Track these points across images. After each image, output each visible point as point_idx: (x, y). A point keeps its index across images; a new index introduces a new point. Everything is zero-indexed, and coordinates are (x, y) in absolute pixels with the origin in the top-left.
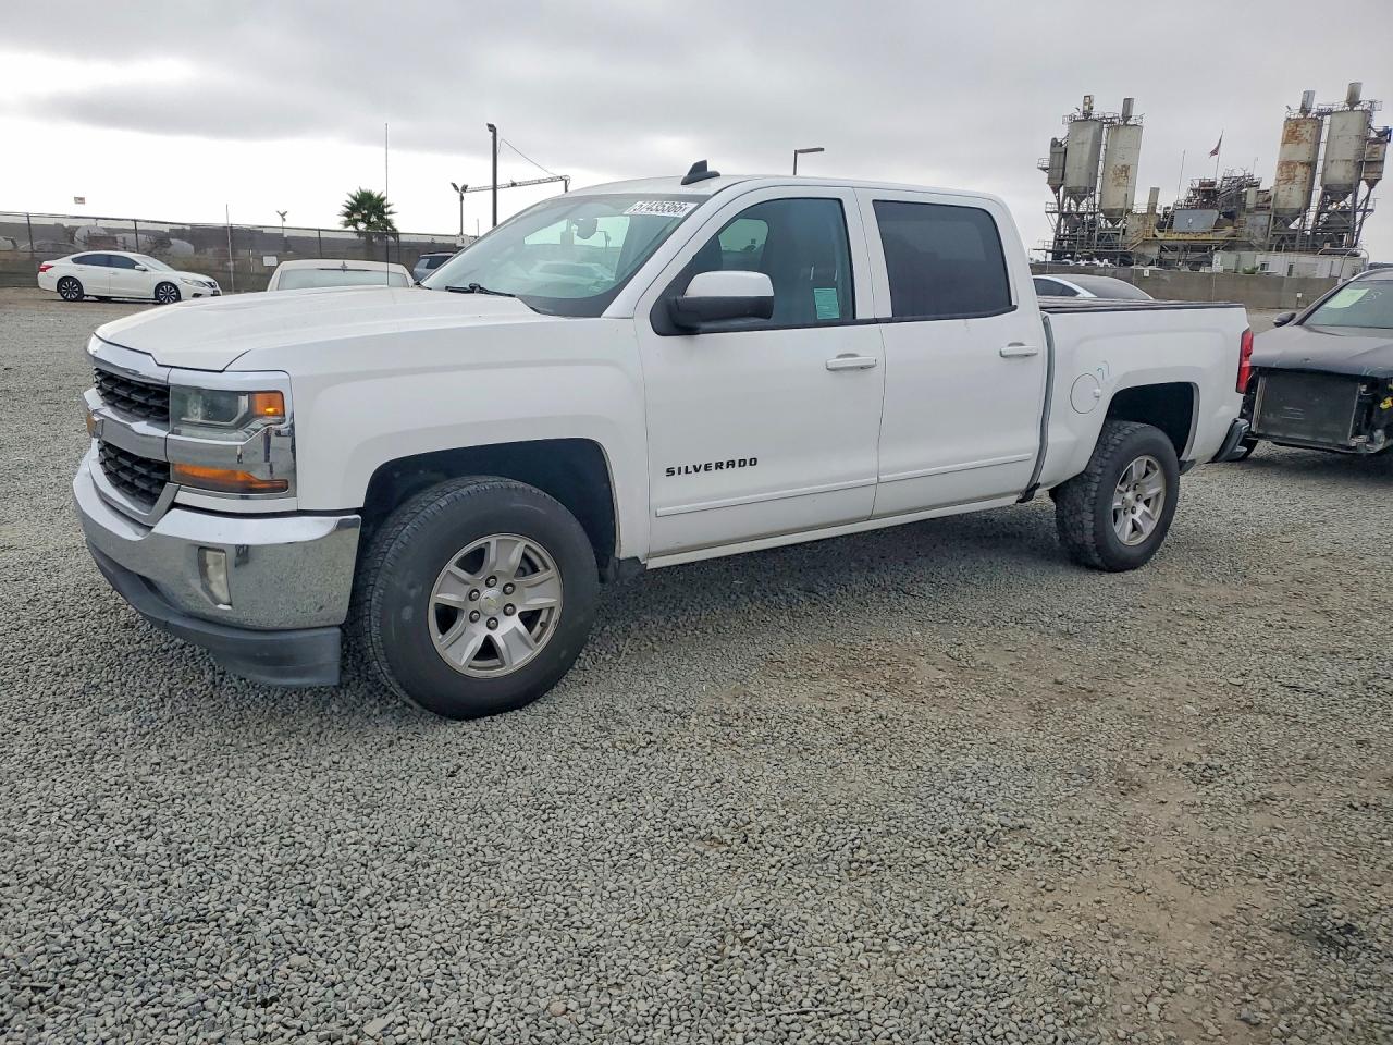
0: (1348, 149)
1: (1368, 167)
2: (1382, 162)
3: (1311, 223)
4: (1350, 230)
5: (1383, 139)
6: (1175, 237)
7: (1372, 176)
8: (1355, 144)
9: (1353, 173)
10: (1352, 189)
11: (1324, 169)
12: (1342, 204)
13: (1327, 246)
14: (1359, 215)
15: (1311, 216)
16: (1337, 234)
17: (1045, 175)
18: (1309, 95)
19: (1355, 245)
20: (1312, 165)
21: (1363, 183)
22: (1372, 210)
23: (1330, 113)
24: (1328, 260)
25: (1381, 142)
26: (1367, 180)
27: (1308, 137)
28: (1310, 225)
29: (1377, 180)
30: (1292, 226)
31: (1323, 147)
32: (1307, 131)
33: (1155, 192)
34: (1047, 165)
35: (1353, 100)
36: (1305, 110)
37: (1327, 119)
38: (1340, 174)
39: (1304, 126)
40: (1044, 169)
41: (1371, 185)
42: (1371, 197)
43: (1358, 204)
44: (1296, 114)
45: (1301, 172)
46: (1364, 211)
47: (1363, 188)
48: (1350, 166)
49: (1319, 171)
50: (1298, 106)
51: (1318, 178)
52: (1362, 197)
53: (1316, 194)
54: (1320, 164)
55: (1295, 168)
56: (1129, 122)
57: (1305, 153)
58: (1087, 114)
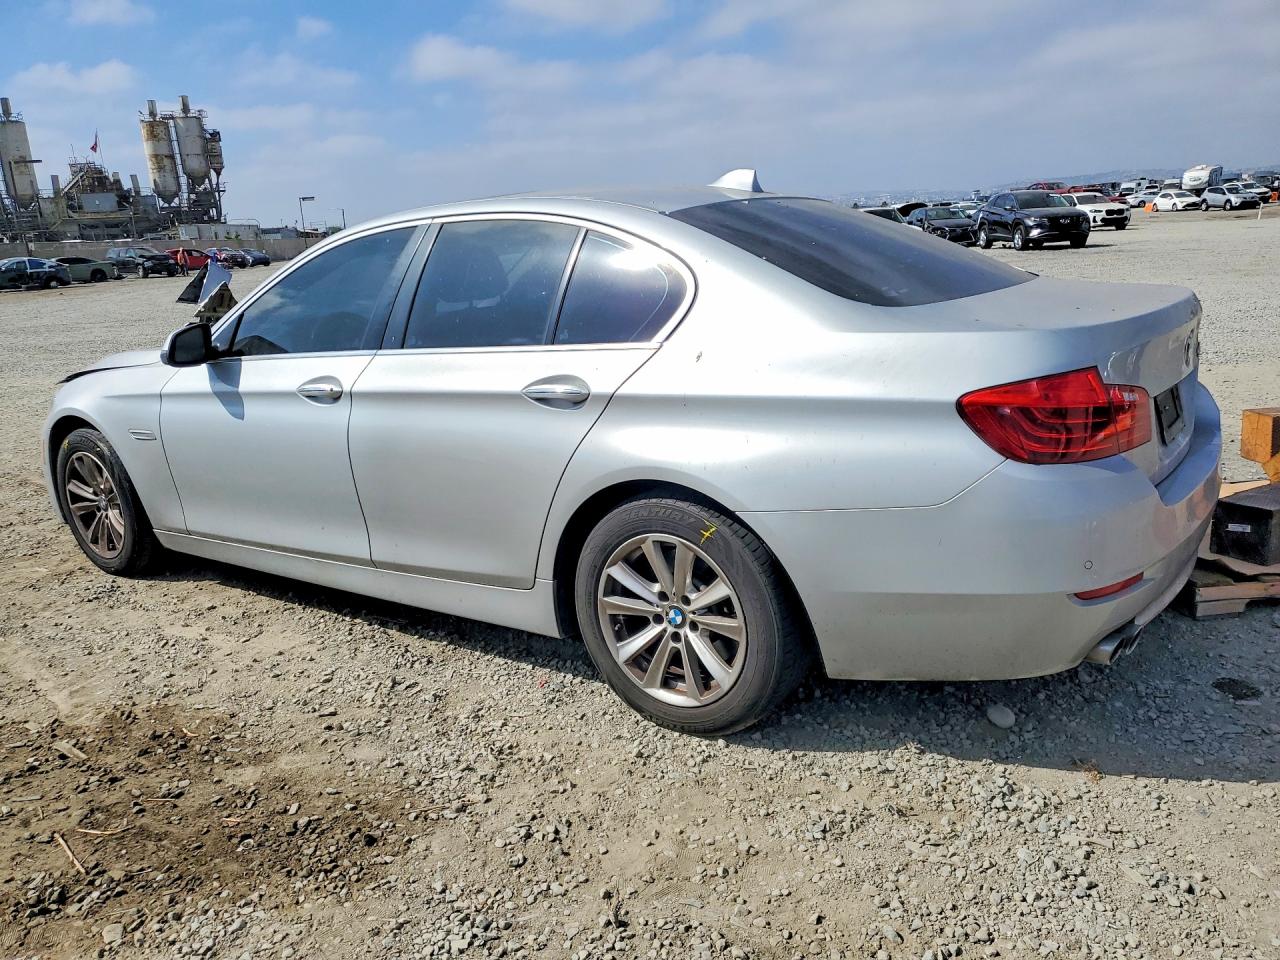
0: (194, 146)
1: (212, 160)
2: (220, 155)
5: (216, 139)
6: (89, 216)
7: (216, 166)
8: (199, 142)
9: (204, 164)
10: (207, 176)
11: (182, 161)
12: (203, 186)
14: (217, 194)
15: (184, 196)
16: (205, 207)
18: (152, 103)
19: (221, 215)
20: (172, 157)
21: (212, 171)
22: (224, 191)
23: (172, 118)
25: (215, 141)
26: (215, 170)
27: (162, 135)
28: (185, 204)
29: (221, 169)
30: (173, 204)
31: (175, 144)
32: (160, 130)
33: (55, 179)
35: (186, 109)
36: (152, 114)
37: (171, 123)
38: (196, 164)
39: (157, 127)
41: (218, 174)
42: (221, 181)
43: (214, 187)
44: (148, 118)
45: (167, 162)
46: (219, 192)
47: (213, 174)
48: (201, 158)
49: (178, 161)
50: (146, 112)
51: (180, 168)
52: (214, 181)
53: (183, 180)
54: (178, 156)
55: (162, 160)
56: (11, 119)
57: (164, 147)
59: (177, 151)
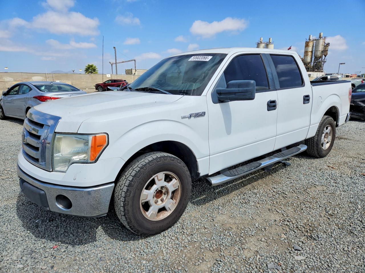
1: (325, 52)
2: (327, 50)
3: (312, 65)
4: (321, 66)
5: (328, 45)
7: (326, 54)
9: (321, 54)
10: (321, 57)
11: (315, 53)
12: (319, 60)
13: (316, 70)
14: (323, 63)
15: (312, 63)
16: (318, 67)
19: (322, 69)
21: (323, 55)
22: (326, 62)
23: (315, 40)
24: (316, 73)
25: (327, 46)
26: (324, 55)
29: (327, 55)
30: (308, 66)
31: (314, 48)
32: (311, 44)
38: (319, 54)
41: (325, 56)
42: (325, 59)
43: (323, 60)
45: (310, 54)
48: (321, 52)
49: (314, 53)
51: (313, 55)
52: (323, 58)
53: (313, 59)
54: (314, 52)
55: (308, 53)
56: (271, 44)
57: (310, 49)
58: (261, 42)
59: (314, 50)
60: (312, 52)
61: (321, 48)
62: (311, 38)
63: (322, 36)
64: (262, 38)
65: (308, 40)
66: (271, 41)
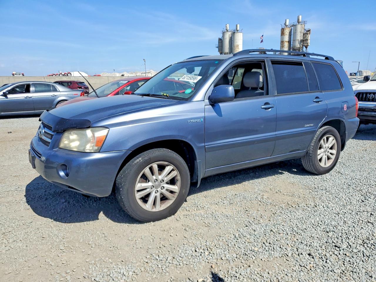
0: (297, 36)
1: (304, 42)
2: (308, 40)
5: (308, 32)
7: (306, 45)
8: (300, 35)
17: (217, 49)
21: (304, 46)
25: (307, 34)
31: (292, 36)
32: (287, 32)
34: (217, 46)
37: (292, 27)
38: (298, 45)
39: (285, 30)
40: (217, 47)
41: (306, 47)
42: (308, 50)
45: (286, 45)
47: (304, 48)
48: (299, 41)
49: (292, 43)
50: (283, 24)
51: (291, 46)
54: (292, 41)
55: (284, 43)
56: (238, 32)
57: (286, 38)
58: (227, 31)
59: (292, 39)
60: (289, 42)
61: (299, 37)
62: (287, 23)
63: (300, 20)
64: (228, 25)
65: (284, 26)
66: (238, 29)
